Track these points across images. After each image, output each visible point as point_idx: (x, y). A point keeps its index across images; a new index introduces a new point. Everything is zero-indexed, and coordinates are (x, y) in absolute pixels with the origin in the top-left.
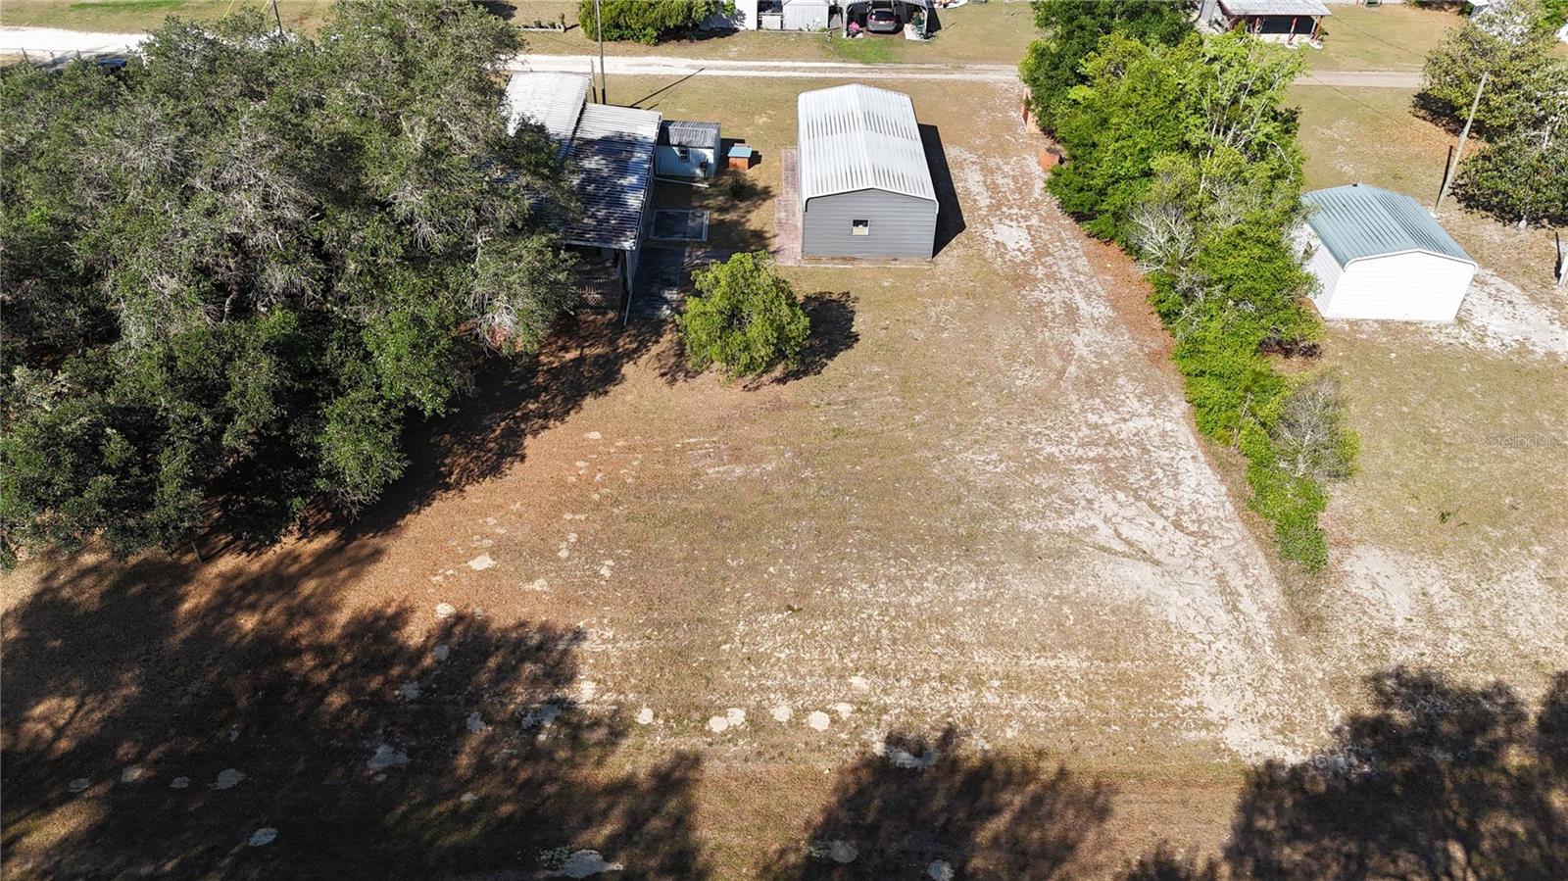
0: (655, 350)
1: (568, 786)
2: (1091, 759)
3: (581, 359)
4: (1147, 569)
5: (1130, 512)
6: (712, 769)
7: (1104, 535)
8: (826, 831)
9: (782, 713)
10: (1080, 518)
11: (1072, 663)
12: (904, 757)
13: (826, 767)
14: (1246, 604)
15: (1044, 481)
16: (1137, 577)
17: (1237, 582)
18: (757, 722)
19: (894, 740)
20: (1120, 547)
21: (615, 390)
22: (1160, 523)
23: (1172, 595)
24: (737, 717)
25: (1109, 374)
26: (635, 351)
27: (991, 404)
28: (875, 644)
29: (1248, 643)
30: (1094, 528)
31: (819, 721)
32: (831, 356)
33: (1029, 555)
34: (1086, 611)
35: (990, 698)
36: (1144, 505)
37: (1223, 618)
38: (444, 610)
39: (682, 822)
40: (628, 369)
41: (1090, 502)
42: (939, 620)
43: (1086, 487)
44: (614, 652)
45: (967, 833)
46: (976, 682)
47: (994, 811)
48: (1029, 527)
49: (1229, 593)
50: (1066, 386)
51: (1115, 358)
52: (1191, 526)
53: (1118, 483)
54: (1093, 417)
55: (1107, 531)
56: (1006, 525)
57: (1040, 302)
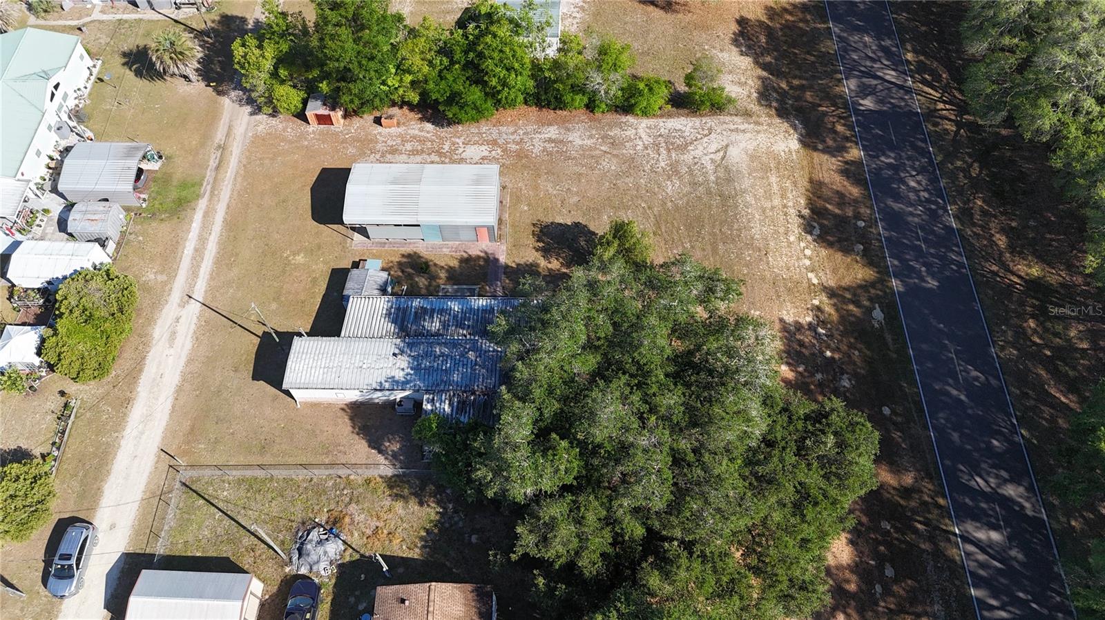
2: (804, 183)
4: (730, 149)
5: (701, 148)
6: (830, 282)
9: (807, 262)
10: (706, 160)
11: (773, 179)
12: (814, 230)
13: (824, 252)
14: (742, 127)
15: (684, 169)
16: (735, 152)
17: (732, 127)
18: (813, 269)
19: (809, 232)
20: (721, 153)
22: (705, 140)
23: (742, 145)
24: (811, 275)
25: (606, 136)
27: (629, 179)
28: (777, 232)
29: (758, 132)
30: (711, 159)
31: (808, 252)
33: (729, 180)
34: (752, 170)
35: (790, 204)
36: (696, 143)
37: (748, 135)
38: (784, 367)
39: (848, 288)
41: (695, 158)
42: (764, 211)
43: (687, 158)
44: (792, 311)
45: (838, 216)
46: (785, 206)
47: (828, 209)
48: (712, 178)
49: (737, 130)
50: (615, 152)
51: (594, 132)
52: (706, 132)
53: (683, 148)
54: (638, 148)
55: (712, 156)
56: (713, 184)
57: (544, 151)
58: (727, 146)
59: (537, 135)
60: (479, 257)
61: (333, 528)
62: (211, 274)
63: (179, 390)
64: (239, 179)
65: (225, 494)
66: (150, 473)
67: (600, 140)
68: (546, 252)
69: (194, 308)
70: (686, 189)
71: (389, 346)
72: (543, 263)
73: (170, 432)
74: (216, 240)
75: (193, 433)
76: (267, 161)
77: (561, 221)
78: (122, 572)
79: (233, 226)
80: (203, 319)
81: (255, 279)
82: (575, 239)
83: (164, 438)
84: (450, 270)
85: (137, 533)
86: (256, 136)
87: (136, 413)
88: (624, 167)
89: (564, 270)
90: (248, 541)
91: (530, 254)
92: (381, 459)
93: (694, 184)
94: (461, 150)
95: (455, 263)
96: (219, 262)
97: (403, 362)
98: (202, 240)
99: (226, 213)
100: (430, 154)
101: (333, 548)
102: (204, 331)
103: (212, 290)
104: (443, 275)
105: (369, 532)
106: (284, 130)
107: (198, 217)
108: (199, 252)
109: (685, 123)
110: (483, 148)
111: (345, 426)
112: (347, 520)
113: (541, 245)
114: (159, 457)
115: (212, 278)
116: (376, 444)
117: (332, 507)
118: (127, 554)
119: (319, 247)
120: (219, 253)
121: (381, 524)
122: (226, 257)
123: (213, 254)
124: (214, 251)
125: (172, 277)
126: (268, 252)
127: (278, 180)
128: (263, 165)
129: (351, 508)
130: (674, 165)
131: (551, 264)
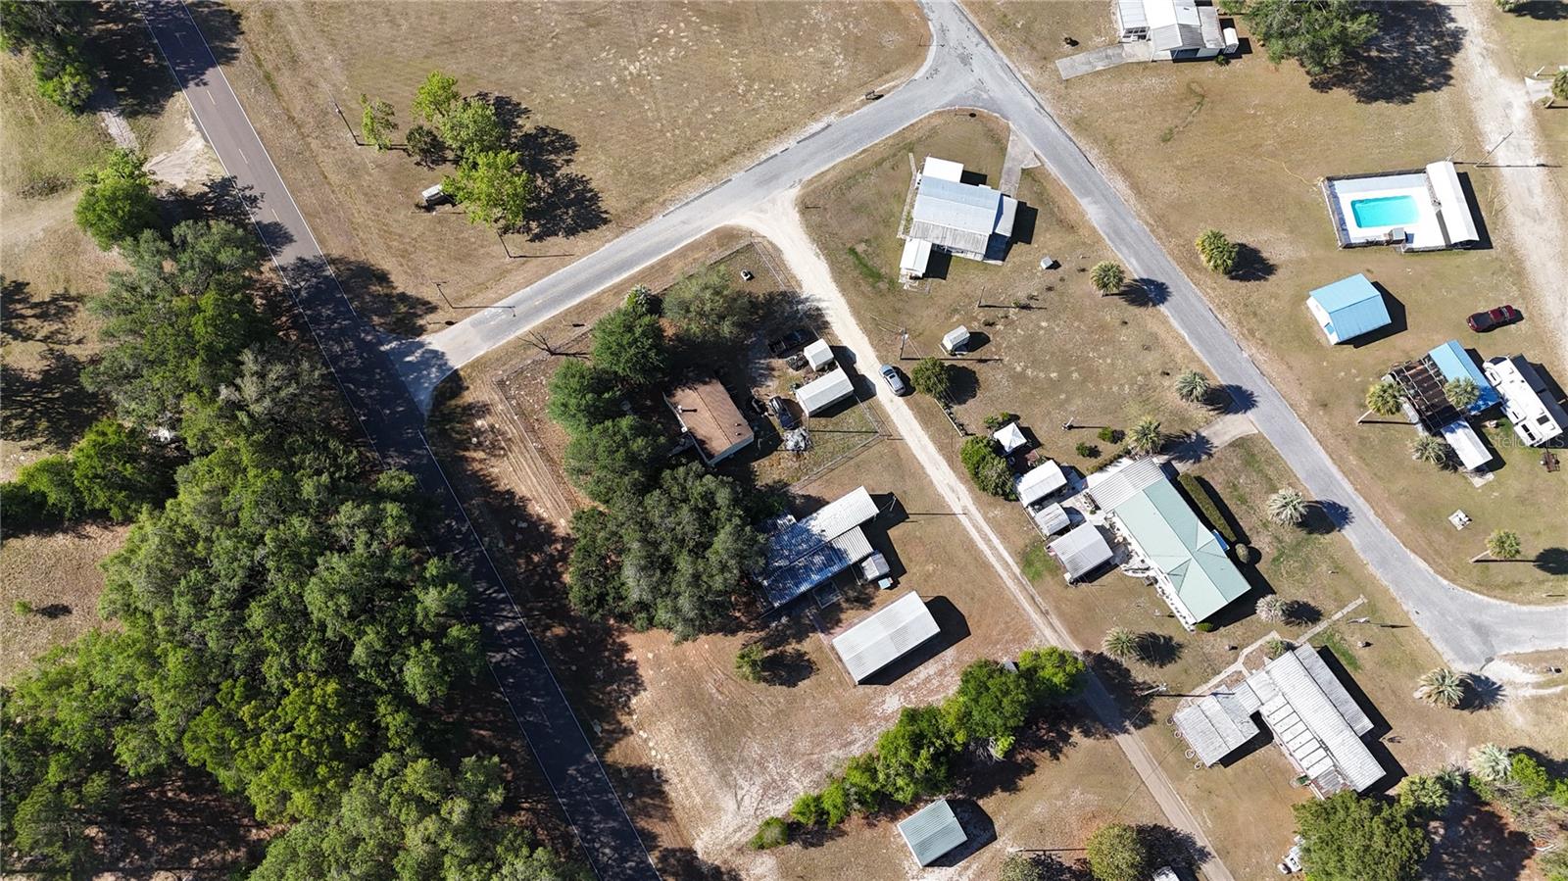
0: (755, 634)
1: (614, 712)
2: (678, 814)
4: (735, 806)
5: (755, 795)
6: (632, 738)
7: (740, 793)
8: (629, 769)
9: (651, 744)
10: (746, 785)
11: (698, 800)
12: (655, 775)
13: (644, 760)
14: (738, 834)
15: (756, 768)
16: (732, 805)
17: (744, 830)
18: (646, 741)
19: (658, 771)
20: (739, 798)
21: (730, 637)
22: (755, 805)
23: (730, 815)
24: (645, 736)
25: (819, 767)
26: (750, 629)
27: (784, 740)
28: (677, 754)
29: (726, 838)
30: (743, 789)
31: (654, 752)
32: (781, 684)
33: (723, 776)
34: (713, 797)
35: (679, 785)
36: (760, 798)
37: (731, 830)
38: (634, 658)
39: (617, 740)
40: (740, 634)
41: (753, 784)
42: (691, 765)
43: (759, 781)
44: (645, 700)
45: (644, 796)
46: (681, 781)
47: (652, 799)
48: (734, 772)
49: (739, 829)
50: (806, 758)
51: (830, 767)
52: (758, 813)
53: (766, 788)
54: (793, 771)
55: (744, 792)
56: (732, 766)
57: (851, 731)
58: (739, 808)
59: (863, 742)
60: (832, 628)
61: (798, 452)
62: (967, 531)
63: (923, 468)
64: (1012, 598)
65: (857, 440)
66: (897, 428)
67: (821, 762)
68: (800, 655)
69: (957, 509)
70: (745, 753)
71: (829, 536)
72: (798, 647)
73: (906, 447)
74: (985, 552)
75: (896, 454)
76: (1008, 619)
77: (805, 681)
79: (986, 566)
80: (946, 506)
81: (942, 542)
82: (789, 673)
83: (907, 444)
84: (842, 611)
85: (878, 405)
86: (1034, 633)
87: (932, 448)
88: (794, 749)
89: (779, 649)
90: (830, 428)
91: (807, 646)
92: (800, 493)
93: (743, 760)
94: (902, 700)
95: (843, 616)
96: (971, 541)
97: (816, 530)
98: (993, 548)
99: (997, 572)
101: (790, 445)
102: (939, 500)
103: (959, 523)
104: (844, 605)
105: (783, 460)
106: (1021, 649)
107: (1010, 560)
108: (988, 541)
109: (777, 813)
110: (890, 711)
111: (827, 498)
112: (794, 459)
113: (806, 658)
115: (965, 529)
116: (808, 498)
117: (805, 460)
118: (874, 395)
119: (925, 581)
120: (976, 546)
121: (780, 466)
122: (970, 546)
123: (978, 543)
124: (980, 545)
125: (987, 520)
126: (950, 561)
127: (989, 610)
128: (1009, 615)
129: (796, 465)
130: (763, 769)
131: (791, 648)
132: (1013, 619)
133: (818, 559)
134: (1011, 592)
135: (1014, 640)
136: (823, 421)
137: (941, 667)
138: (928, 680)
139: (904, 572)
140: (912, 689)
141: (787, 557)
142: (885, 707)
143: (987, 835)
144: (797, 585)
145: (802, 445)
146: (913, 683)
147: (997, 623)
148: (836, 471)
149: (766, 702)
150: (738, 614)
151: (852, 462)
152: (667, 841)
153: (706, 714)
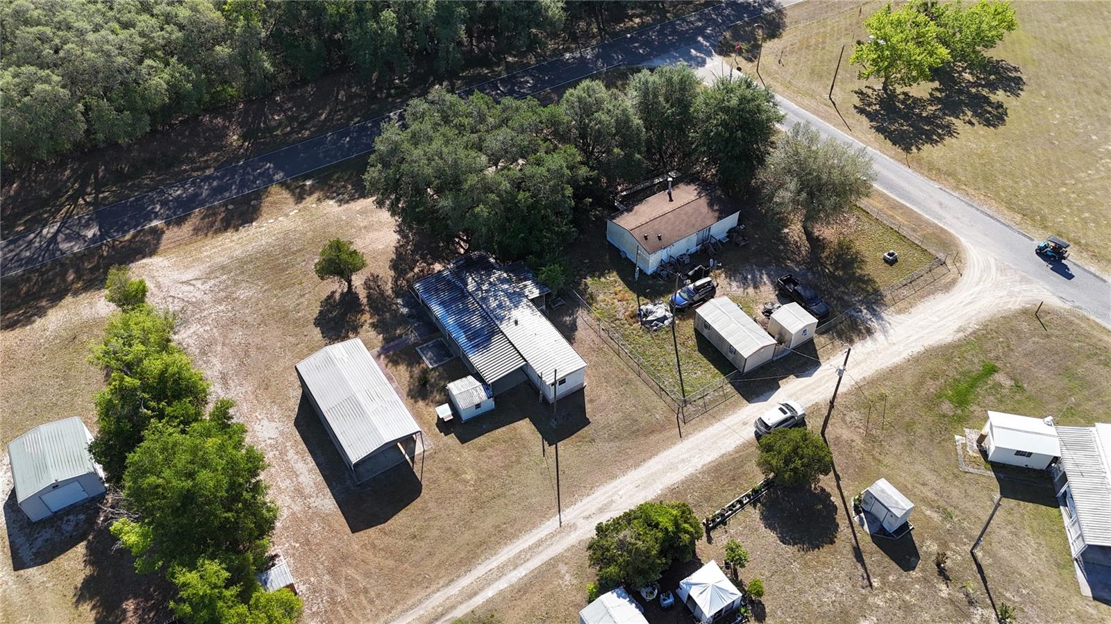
0: (390, 285)
1: (322, 190)
3: (412, 269)
4: (184, 279)
5: (191, 295)
6: (292, 204)
7: (198, 284)
9: (281, 217)
10: (207, 286)
11: (206, 254)
12: (246, 224)
15: (223, 294)
18: (287, 215)
19: (250, 225)
20: (193, 282)
21: (388, 264)
22: (180, 296)
23: (176, 277)
24: (291, 213)
25: (203, 353)
26: (396, 282)
27: (249, 319)
29: (154, 278)
30: (202, 285)
31: (270, 220)
32: (321, 312)
33: (223, 268)
34: (202, 263)
36: (186, 299)
37: (160, 280)
39: (293, 195)
40: (392, 273)
41: (205, 293)
42: (246, 244)
43: (207, 298)
44: (328, 207)
46: (231, 241)
47: (220, 222)
48: (224, 277)
50: (220, 339)
51: (200, 362)
52: (169, 299)
53: (196, 304)
54: (208, 328)
56: (232, 274)
57: (241, 385)
58: (183, 283)
61: (639, 316)
62: (531, 530)
63: (637, 465)
64: (410, 603)
65: (669, 380)
66: (699, 431)
67: (209, 355)
68: (355, 327)
69: (569, 514)
70: (244, 285)
71: (510, 331)
73: (668, 443)
74: (494, 558)
75: (654, 428)
76: (373, 594)
78: (758, 396)
79: (468, 561)
80: (573, 499)
81: (511, 492)
82: (332, 319)
83: (674, 444)
85: (735, 406)
88: (235, 327)
89: (367, 308)
90: (682, 350)
91: (366, 334)
92: (579, 322)
93: (236, 283)
94: (269, 442)
96: (514, 536)
97: (517, 315)
98: (501, 571)
99: (458, 577)
100: (287, 461)
101: (648, 307)
102: (583, 487)
103: (544, 516)
105: (624, 302)
107: (479, 600)
108: (515, 563)
110: (258, 427)
112: (627, 313)
113: (350, 333)
114: (686, 436)
115: (534, 526)
117: (627, 326)
118: (749, 402)
120: (505, 544)
121: (616, 301)
122: (503, 534)
123: (510, 547)
124: (506, 550)
125: (552, 564)
126: (479, 504)
127: (391, 563)
128: (378, 595)
129: (620, 316)
130: (218, 301)
131: (367, 318)
132: (371, 602)
133: (476, 322)
134: (420, 602)
135: (333, 602)
136: (692, 342)
137: (307, 491)
138: (293, 473)
139: (463, 440)
140: (283, 453)
141: (479, 288)
142: (265, 422)
143: (26, 554)
144: (442, 303)
145: (650, 318)
146: (291, 454)
147: (367, 575)
148: (615, 358)
149: (301, 300)
150: (416, 270)
151: (632, 376)
152: (171, 234)
153: (299, 251)
